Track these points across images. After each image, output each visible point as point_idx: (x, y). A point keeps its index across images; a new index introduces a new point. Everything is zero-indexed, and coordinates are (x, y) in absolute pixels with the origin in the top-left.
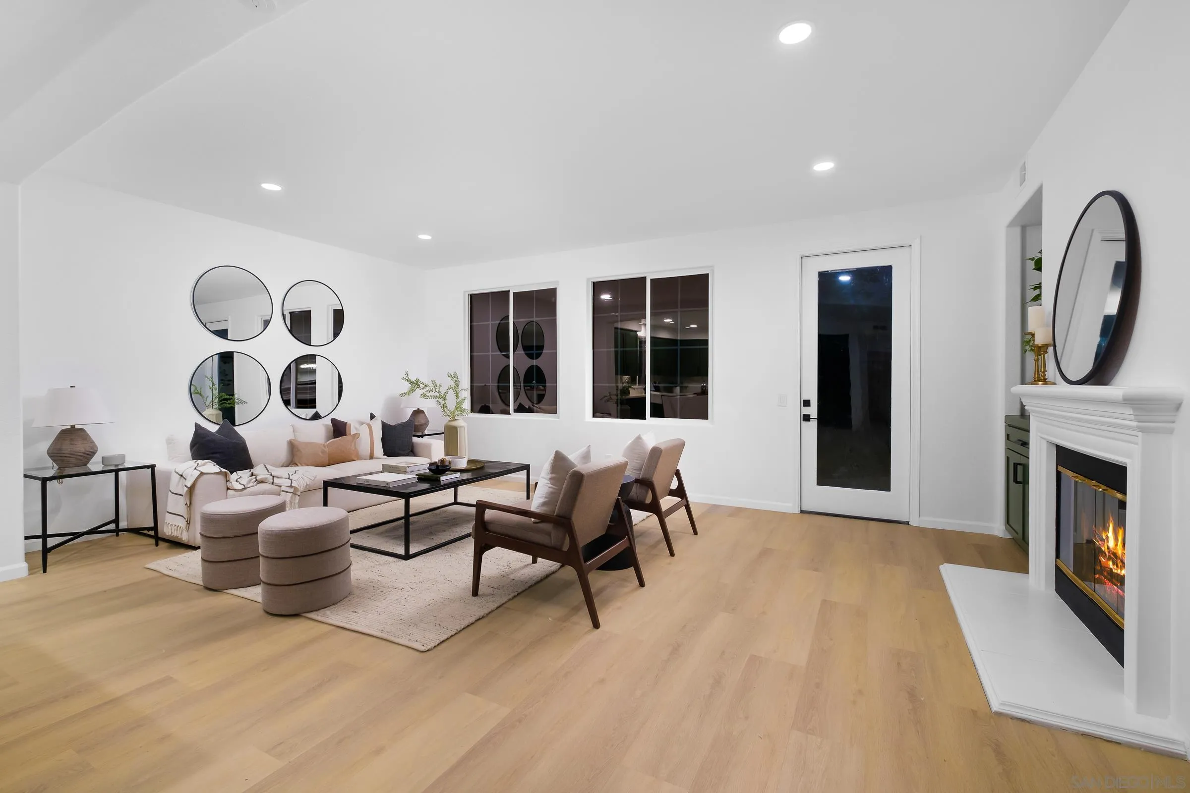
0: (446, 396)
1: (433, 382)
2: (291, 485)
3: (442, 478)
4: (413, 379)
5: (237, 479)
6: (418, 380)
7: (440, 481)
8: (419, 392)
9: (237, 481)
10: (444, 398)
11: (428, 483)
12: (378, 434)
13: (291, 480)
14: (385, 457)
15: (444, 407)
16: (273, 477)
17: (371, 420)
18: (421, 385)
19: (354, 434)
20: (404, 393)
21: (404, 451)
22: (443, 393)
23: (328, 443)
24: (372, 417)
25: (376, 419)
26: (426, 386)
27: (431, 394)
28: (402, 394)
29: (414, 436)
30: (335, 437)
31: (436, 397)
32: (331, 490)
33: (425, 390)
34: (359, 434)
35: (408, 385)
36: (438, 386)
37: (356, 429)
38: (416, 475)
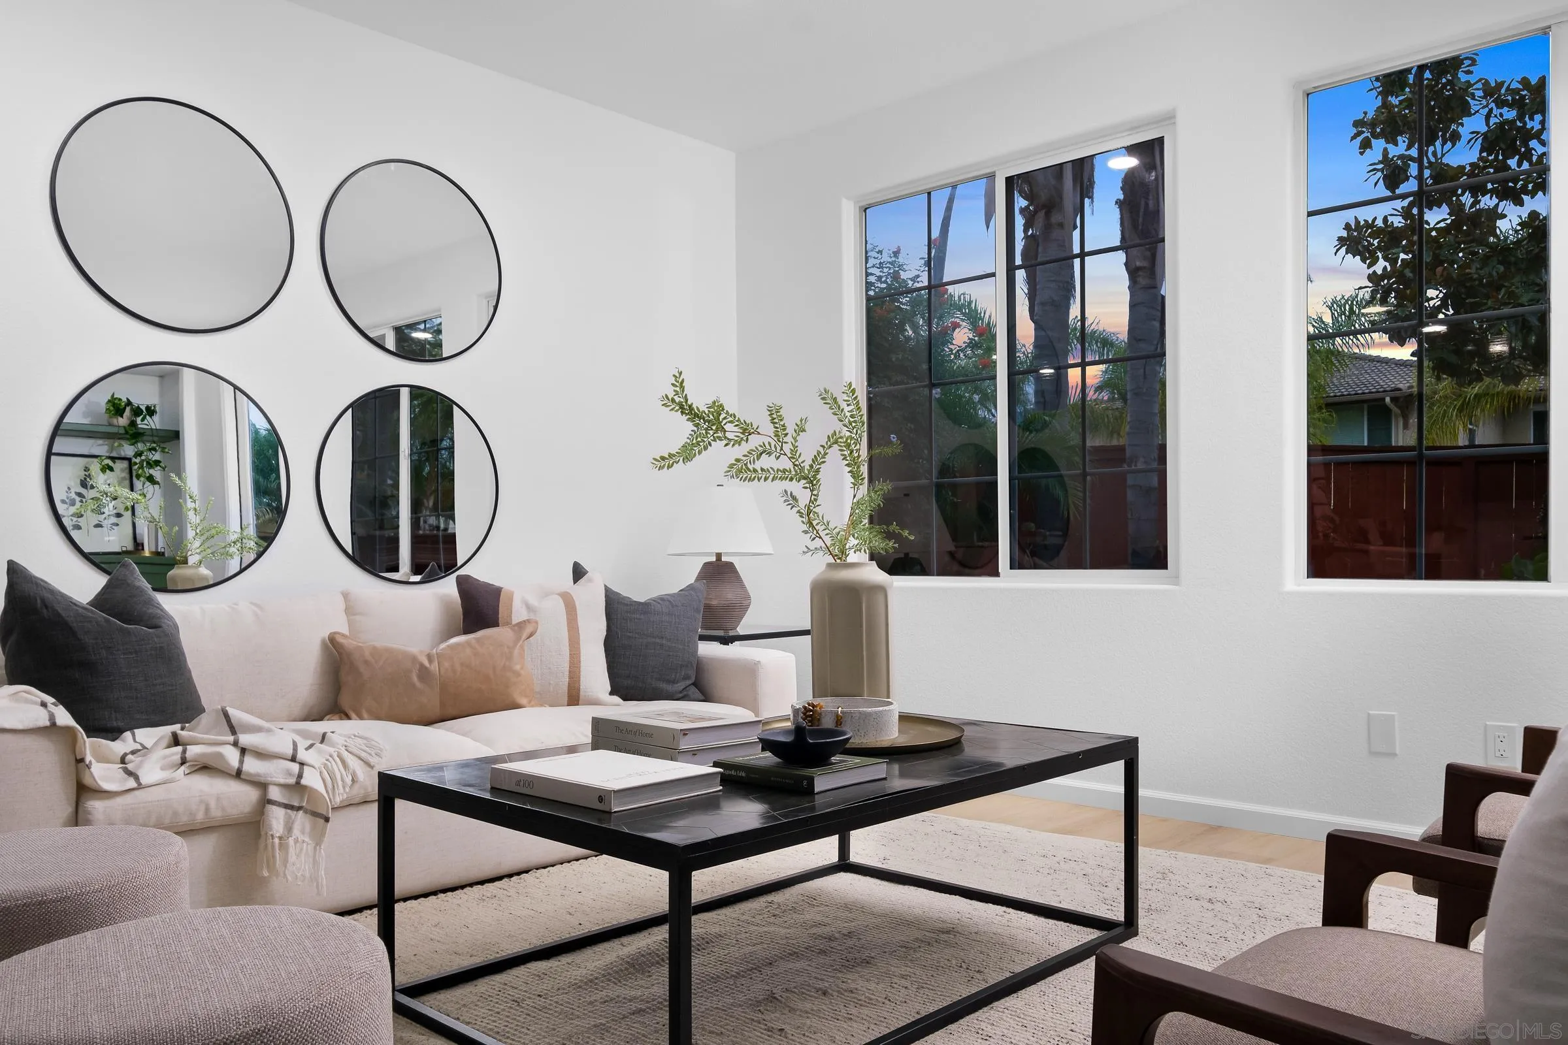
0: (818, 471)
1: (775, 414)
2: (298, 783)
3: (822, 783)
4: (700, 402)
5: (125, 755)
6: (717, 408)
7: (809, 791)
8: (719, 455)
9: (123, 760)
10: (811, 480)
11: (761, 799)
12: (594, 629)
13: (302, 764)
14: (616, 699)
15: (809, 516)
16: (243, 751)
17: (574, 584)
18: (728, 427)
19: (520, 623)
20: (671, 456)
21: (669, 682)
22: (806, 459)
23: (443, 646)
24: (578, 573)
25: (590, 580)
26: (747, 431)
27: (766, 462)
28: (663, 458)
29: (703, 638)
30: (467, 631)
31: (784, 475)
32: (403, 809)
33: (745, 448)
34: (537, 623)
35: (683, 428)
36: (790, 430)
37: (529, 607)
38: (716, 765)
